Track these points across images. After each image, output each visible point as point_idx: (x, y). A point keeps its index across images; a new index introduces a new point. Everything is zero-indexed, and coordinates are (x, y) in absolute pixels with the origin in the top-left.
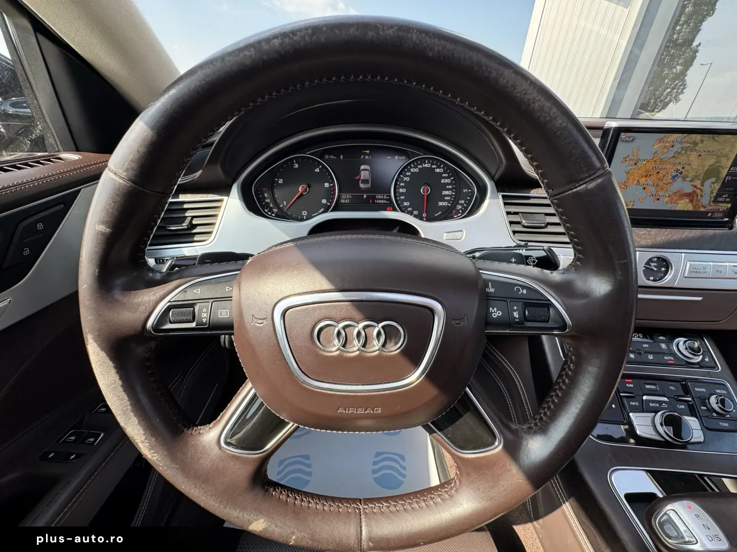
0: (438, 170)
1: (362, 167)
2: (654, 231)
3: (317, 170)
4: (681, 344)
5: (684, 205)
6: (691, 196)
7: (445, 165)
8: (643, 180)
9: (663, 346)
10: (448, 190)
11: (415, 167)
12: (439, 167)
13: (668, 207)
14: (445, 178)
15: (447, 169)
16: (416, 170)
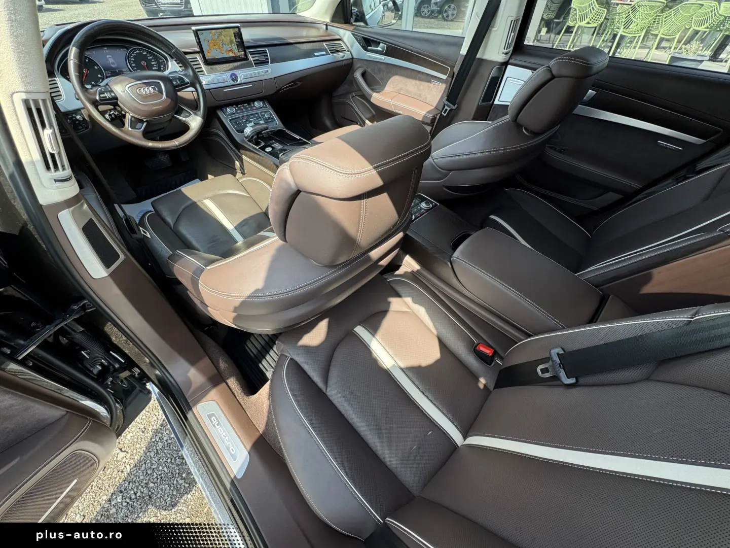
0: (144, 53)
1: (108, 56)
2: (227, 65)
3: (87, 61)
4: (256, 103)
5: (231, 55)
6: (231, 50)
7: (146, 50)
8: (214, 47)
9: (252, 105)
10: (153, 61)
11: (133, 53)
12: (144, 52)
13: (227, 56)
14: (149, 56)
15: (148, 52)
16: (135, 55)
